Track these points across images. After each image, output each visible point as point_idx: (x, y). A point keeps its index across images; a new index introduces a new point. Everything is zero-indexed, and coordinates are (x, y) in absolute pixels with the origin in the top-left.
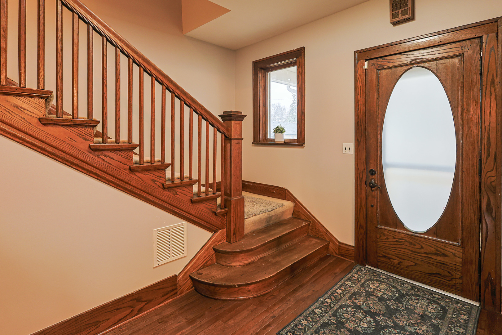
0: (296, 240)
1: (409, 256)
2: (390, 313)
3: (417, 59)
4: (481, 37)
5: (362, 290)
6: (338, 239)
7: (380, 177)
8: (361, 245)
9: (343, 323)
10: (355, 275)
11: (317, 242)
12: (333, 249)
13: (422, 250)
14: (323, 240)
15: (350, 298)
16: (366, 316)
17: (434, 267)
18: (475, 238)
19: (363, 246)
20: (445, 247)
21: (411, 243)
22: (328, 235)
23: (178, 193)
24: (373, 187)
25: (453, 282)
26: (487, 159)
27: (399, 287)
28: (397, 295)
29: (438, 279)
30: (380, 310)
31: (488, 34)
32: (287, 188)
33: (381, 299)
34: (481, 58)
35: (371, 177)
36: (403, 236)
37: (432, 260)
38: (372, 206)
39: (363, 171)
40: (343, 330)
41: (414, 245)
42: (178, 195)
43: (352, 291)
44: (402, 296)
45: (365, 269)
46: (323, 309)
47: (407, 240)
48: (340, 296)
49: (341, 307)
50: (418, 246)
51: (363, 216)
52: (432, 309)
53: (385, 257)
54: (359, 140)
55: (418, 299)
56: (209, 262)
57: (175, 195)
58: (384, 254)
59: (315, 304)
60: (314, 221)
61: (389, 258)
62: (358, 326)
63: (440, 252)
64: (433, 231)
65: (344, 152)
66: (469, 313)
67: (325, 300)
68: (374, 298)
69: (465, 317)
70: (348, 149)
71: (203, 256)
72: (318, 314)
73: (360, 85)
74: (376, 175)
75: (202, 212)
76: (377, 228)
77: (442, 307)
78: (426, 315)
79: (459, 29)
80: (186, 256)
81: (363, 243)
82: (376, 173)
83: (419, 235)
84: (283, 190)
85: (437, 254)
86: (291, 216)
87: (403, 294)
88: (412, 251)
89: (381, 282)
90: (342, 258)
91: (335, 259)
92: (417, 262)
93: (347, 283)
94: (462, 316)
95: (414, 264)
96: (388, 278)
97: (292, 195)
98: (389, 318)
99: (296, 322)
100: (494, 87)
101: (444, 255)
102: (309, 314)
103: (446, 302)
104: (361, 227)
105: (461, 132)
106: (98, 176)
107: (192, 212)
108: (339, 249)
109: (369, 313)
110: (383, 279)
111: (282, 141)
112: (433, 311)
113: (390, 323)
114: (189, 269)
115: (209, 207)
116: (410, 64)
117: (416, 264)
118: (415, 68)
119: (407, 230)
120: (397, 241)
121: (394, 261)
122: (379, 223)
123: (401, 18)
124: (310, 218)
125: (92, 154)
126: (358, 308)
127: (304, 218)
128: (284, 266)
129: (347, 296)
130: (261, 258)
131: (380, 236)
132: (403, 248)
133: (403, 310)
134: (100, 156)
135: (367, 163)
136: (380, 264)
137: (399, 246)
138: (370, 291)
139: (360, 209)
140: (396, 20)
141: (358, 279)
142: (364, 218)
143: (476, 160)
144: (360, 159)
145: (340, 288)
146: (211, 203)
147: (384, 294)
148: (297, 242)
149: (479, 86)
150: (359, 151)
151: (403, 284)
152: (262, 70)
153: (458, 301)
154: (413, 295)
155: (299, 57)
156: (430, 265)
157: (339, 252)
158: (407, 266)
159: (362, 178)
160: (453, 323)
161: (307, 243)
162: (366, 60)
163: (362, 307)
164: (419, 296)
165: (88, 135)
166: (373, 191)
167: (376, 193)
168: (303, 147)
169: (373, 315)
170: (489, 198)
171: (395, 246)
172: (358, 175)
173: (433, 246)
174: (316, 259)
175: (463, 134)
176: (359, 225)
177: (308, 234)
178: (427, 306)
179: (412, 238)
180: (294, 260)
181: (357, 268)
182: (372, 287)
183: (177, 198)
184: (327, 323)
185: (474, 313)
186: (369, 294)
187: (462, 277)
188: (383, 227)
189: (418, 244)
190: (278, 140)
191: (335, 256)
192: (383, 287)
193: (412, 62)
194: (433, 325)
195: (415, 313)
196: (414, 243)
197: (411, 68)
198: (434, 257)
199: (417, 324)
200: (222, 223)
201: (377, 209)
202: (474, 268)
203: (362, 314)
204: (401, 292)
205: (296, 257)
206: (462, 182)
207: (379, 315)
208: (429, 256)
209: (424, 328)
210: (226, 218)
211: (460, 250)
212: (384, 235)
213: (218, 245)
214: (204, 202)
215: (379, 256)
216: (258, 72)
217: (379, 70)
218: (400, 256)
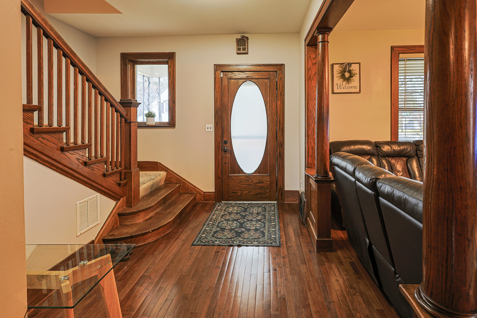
0: (174, 198)
1: (246, 188)
2: (244, 217)
3: (249, 76)
4: (277, 71)
5: (226, 213)
6: (203, 190)
7: (230, 145)
8: (219, 190)
9: (223, 228)
10: (218, 208)
11: (188, 196)
12: (200, 198)
13: (253, 183)
14: (192, 194)
15: (222, 217)
16: (233, 222)
17: (258, 190)
18: (275, 170)
19: (220, 190)
20: (263, 178)
21: (247, 180)
22: (195, 189)
23: (95, 169)
24: (226, 152)
25: (266, 195)
26: (279, 130)
27: (243, 206)
28: (243, 209)
29: (260, 196)
30: (239, 218)
31: (279, 71)
32: (159, 162)
33: (237, 213)
34: (277, 81)
35: (225, 145)
36: (243, 177)
37: (257, 187)
38: (226, 163)
39: (220, 142)
40: (226, 231)
41: (249, 181)
42: (95, 170)
43: (221, 215)
44: (246, 209)
45: (222, 204)
46: (210, 227)
47: (245, 179)
48: (216, 219)
49: (219, 223)
50: (250, 181)
51: (220, 170)
52: (260, 210)
53: (233, 193)
54: (217, 122)
55: (253, 208)
56: (115, 226)
57: (93, 171)
58: (233, 191)
59: (204, 226)
60: (184, 182)
61: (236, 193)
62: (232, 227)
63: (261, 181)
64: (258, 171)
65: (207, 130)
66: (274, 206)
67: (209, 223)
68: (234, 214)
69: (273, 208)
70: (209, 128)
71: (111, 221)
72: (209, 230)
73: (218, 87)
74: (228, 144)
75: (111, 184)
76: (229, 176)
77: (263, 207)
78: (259, 212)
79: (268, 65)
80: (99, 224)
81: (220, 188)
82: (228, 142)
83: (251, 175)
84: (155, 163)
85: (259, 183)
86: (164, 183)
87: (246, 208)
88: (247, 185)
89: (233, 207)
90: (206, 202)
91: (201, 204)
92: (250, 190)
93: (216, 212)
94: (272, 208)
95: (248, 192)
96: (236, 204)
97: (164, 166)
98: (244, 219)
99: (199, 237)
100: (281, 96)
101: (262, 182)
102: (204, 231)
103: (265, 205)
104: (219, 178)
105: (269, 118)
106: (36, 157)
107: (104, 185)
108: (204, 197)
109: (234, 220)
110: (234, 205)
111: (153, 124)
112: (261, 210)
113: (245, 220)
114: (102, 234)
115: (115, 180)
116: (246, 79)
117: (250, 191)
118: (248, 81)
119: (245, 173)
120: (240, 181)
121: (238, 193)
122: (230, 173)
123: (242, 51)
124: (180, 180)
125: (32, 137)
126: (228, 220)
127: (175, 181)
128: (176, 213)
129: (220, 218)
130: (156, 213)
131: (230, 181)
132: (243, 184)
133: (249, 214)
134: (39, 139)
135: (222, 136)
136: (230, 198)
137: (241, 184)
138: (230, 212)
139: (218, 166)
140: (239, 52)
141: (221, 209)
142: (220, 172)
143: (275, 132)
144: (218, 135)
145: (213, 215)
146: (116, 176)
147: (237, 211)
148: (175, 199)
149: (276, 95)
150: (217, 129)
151: (244, 204)
152: (131, 62)
153: (269, 204)
154: (250, 207)
155: (171, 60)
156: (256, 190)
157: (204, 199)
158: (245, 194)
159: (219, 146)
160: (270, 211)
161: (182, 198)
162: (222, 72)
163: (230, 219)
164: (253, 207)
165: (29, 119)
166: (226, 154)
167: (228, 155)
168: (174, 128)
169: (237, 220)
170: (280, 149)
171: (239, 184)
172: (217, 145)
173: (257, 179)
174: (190, 207)
175: (270, 118)
176: (217, 177)
177: (179, 193)
178: (258, 209)
179: (247, 177)
180: (181, 208)
181: (218, 204)
182: (230, 210)
183: (93, 173)
184: (216, 231)
185: (276, 205)
186: (230, 213)
187: (270, 191)
188: (232, 175)
189: (251, 180)
190: (149, 123)
191: (202, 202)
192: (235, 208)
193: (247, 78)
194: (262, 215)
195: (254, 213)
196: (248, 180)
197: (247, 81)
198: (258, 185)
199: (256, 216)
200: (123, 192)
201: (228, 165)
202: (275, 184)
203: (231, 222)
204: (244, 208)
205: (180, 206)
206: (270, 143)
207: (239, 219)
208: (256, 185)
209: (260, 217)
210: (125, 187)
211: (269, 177)
212: (233, 180)
213: (121, 211)
214: (112, 176)
215: (230, 193)
216: (128, 63)
217: (229, 79)
218: (241, 190)
